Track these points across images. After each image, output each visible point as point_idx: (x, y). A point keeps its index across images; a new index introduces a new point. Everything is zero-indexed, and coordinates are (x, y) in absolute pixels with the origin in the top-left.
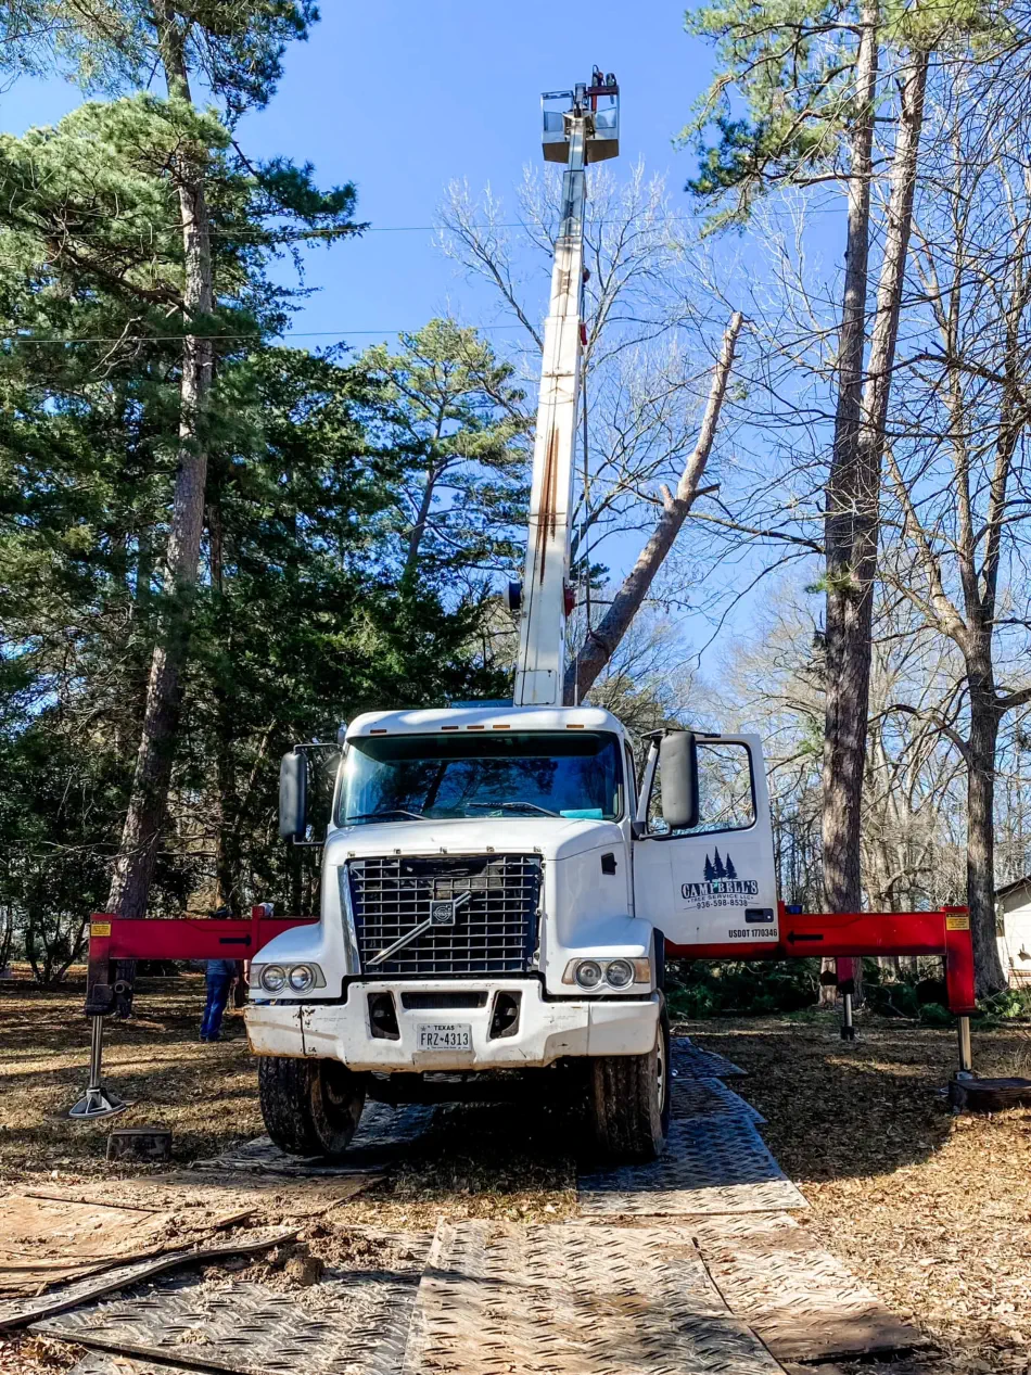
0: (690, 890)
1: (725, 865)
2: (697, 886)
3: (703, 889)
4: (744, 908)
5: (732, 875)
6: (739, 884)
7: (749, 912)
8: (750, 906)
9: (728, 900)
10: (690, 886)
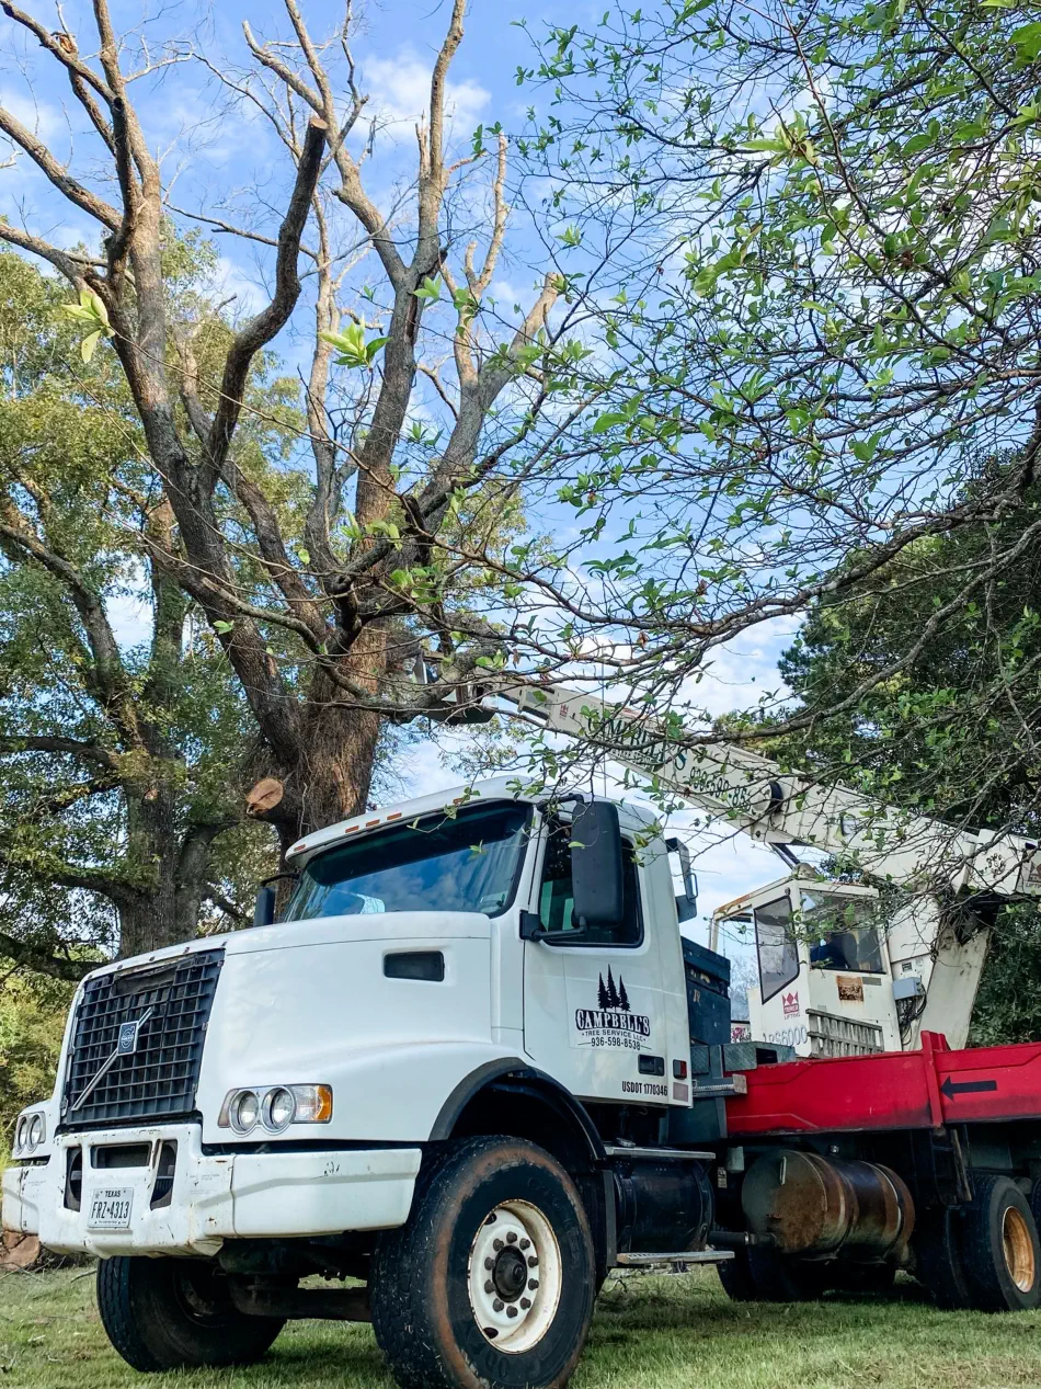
0: (585, 1018)
1: (618, 991)
2: (591, 1013)
3: (598, 1020)
4: (637, 1053)
5: (626, 1007)
6: (632, 1018)
7: (643, 1059)
8: (644, 1052)
9: (622, 1039)
10: (585, 1012)
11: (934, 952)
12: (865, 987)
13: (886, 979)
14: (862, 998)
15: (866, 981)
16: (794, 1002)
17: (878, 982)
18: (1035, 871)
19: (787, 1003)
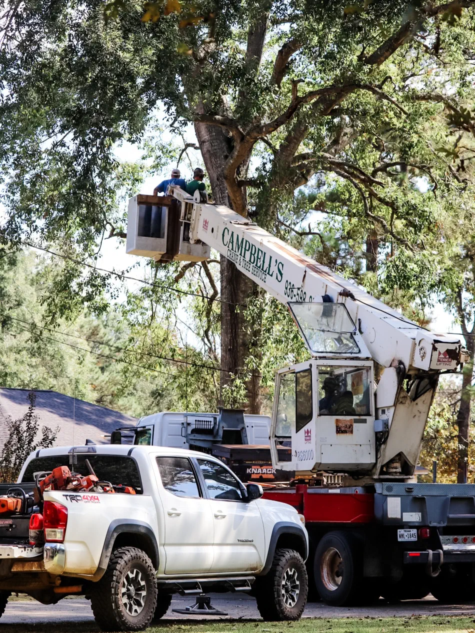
11: (395, 405)
12: (355, 425)
13: (370, 420)
14: (352, 432)
15: (356, 421)
16: (309, 434)
17: (365, 421)
18: (442, 356)
19: (306, 435)
